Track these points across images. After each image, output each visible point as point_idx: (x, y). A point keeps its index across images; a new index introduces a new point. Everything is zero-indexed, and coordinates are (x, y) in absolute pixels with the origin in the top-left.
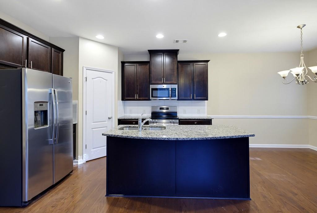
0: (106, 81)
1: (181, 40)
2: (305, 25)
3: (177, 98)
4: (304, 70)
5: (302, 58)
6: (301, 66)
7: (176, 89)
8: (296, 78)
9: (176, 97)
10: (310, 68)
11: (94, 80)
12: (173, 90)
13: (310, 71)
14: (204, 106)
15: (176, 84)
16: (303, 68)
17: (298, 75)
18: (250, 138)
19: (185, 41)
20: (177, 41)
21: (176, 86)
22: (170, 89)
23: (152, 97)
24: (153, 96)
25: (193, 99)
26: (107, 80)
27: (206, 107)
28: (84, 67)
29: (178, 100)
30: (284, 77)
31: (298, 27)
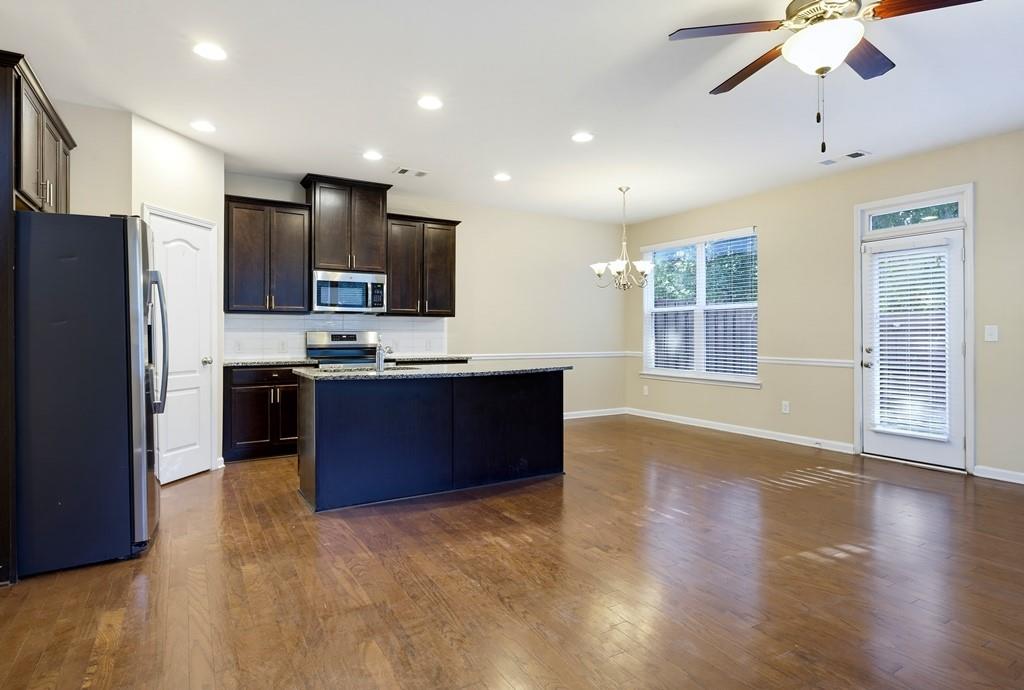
0: (195, 251)
1: (413, 169)
2: (628, 188)
3: (384, 309)
4: (627, 265)
5: (624, 244)
6: (623, 259)
7: (382, 285)
8: (616, 278)
9: (382, 306)
10: (635, 263)
11: (167, 246)
12: (377, 287)
13: (634, 267)
14: (442, 330)
15: (383, 273)
16: (625, 262)
17: (619, 273)
18: (564, 372)
19: (421, 174)
20: (403, 171)
21: (383, 279)
22: (369, 286)
23: (319, 304)
24: (322, 302)
25: (423, 314)
26: (197, 249)
27: (445, 334)
28: (145, 208)
29: (388, 314)
30: (599, 275)
31: (620, 189)
